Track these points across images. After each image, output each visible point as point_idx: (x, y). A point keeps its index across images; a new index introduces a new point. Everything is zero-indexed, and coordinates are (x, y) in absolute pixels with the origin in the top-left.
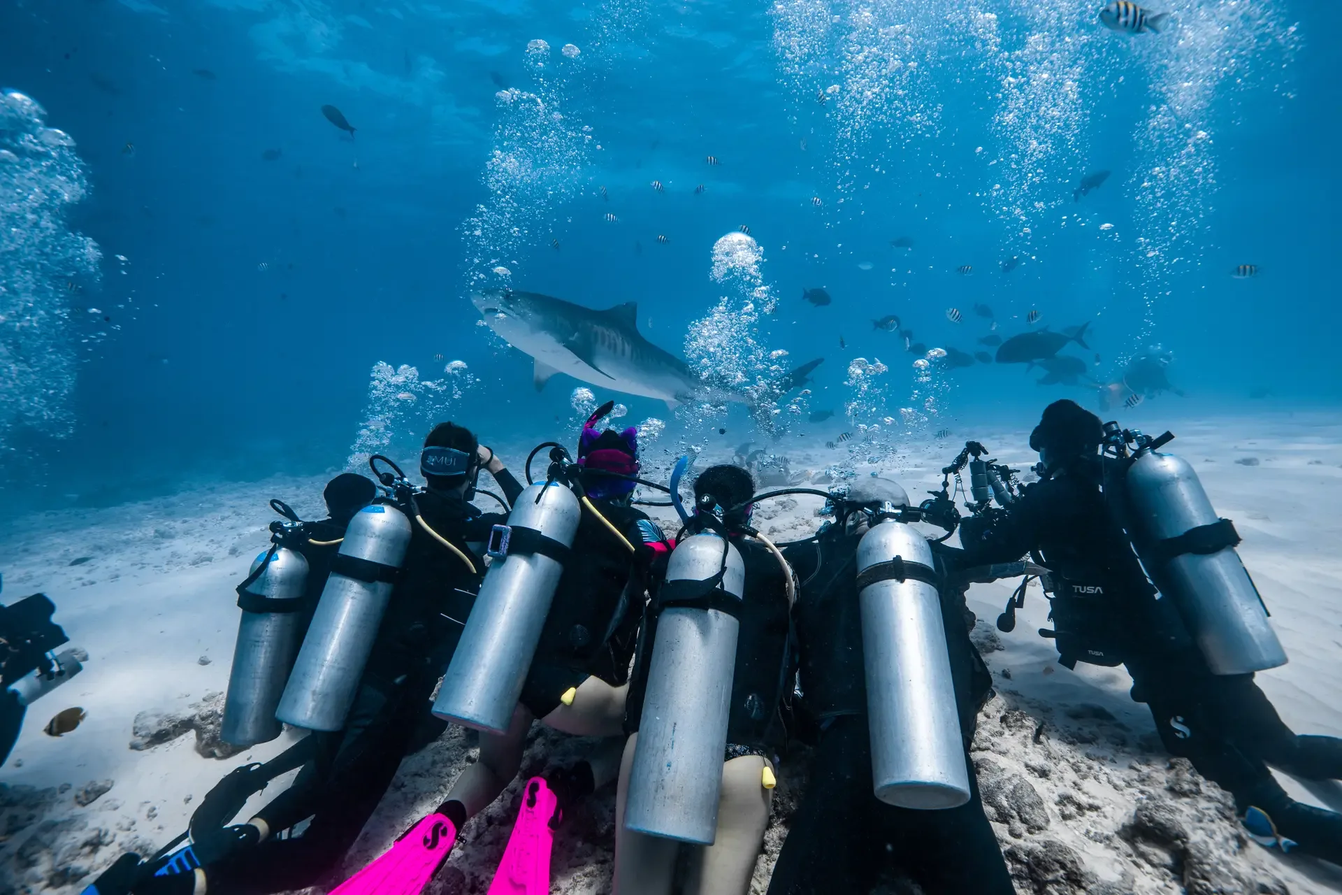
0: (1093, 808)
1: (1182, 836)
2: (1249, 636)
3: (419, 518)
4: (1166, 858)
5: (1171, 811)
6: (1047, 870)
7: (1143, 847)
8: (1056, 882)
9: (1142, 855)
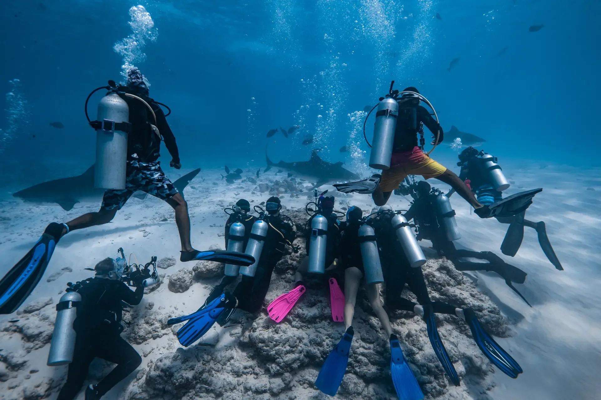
0: (431, 267)
1: (448, 268)
2: (455, 233)
3: (270, 223)
4: (446, 272)
5: (446, 264)
6: (429, 276)
7: (441, 271)
8: (431, 277)
9: (441, 272)
